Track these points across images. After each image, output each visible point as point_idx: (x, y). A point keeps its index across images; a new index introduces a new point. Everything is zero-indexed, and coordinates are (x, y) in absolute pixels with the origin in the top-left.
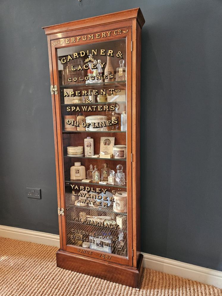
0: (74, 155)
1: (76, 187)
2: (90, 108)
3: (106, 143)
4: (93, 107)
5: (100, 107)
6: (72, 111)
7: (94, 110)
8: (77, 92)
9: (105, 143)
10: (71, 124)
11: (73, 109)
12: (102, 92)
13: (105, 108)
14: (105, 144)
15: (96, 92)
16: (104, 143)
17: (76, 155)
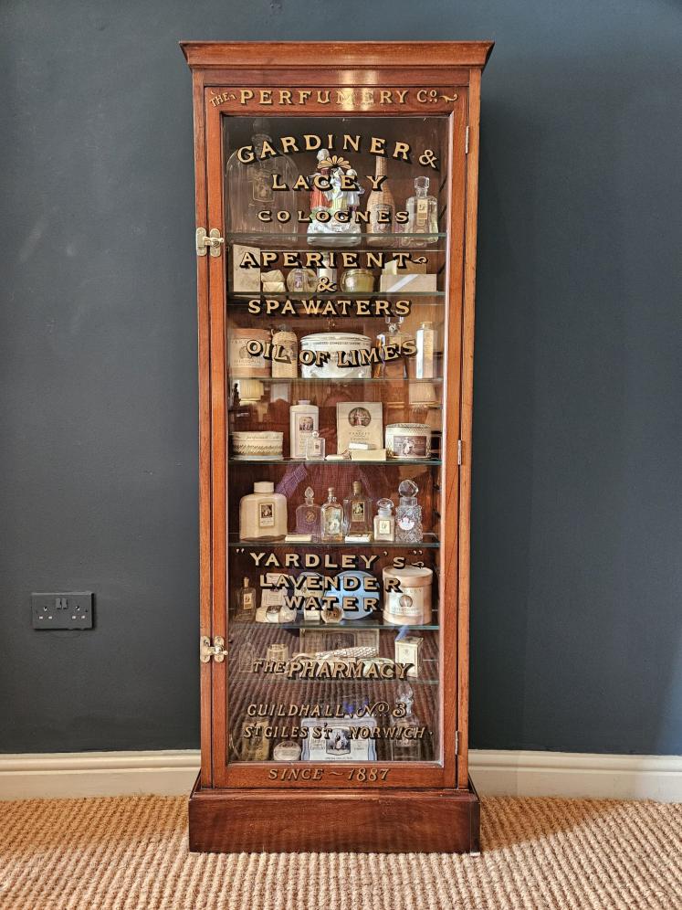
0: (263, 454)
1: (270, 560)
2: (329, 307)
3: (356, 420)
4: (339, 302)
5: (362, 304)
6: (269, 312)
7: (344, 312)
8: (289, 256)
9: (352, 420)
10: (262, 356)
11: (269, 308)
12: (371, 259)
13: (378, 307)
14: (354, 423)
15: (350, 259)
16: (349, 418)
17: (267, 454)
